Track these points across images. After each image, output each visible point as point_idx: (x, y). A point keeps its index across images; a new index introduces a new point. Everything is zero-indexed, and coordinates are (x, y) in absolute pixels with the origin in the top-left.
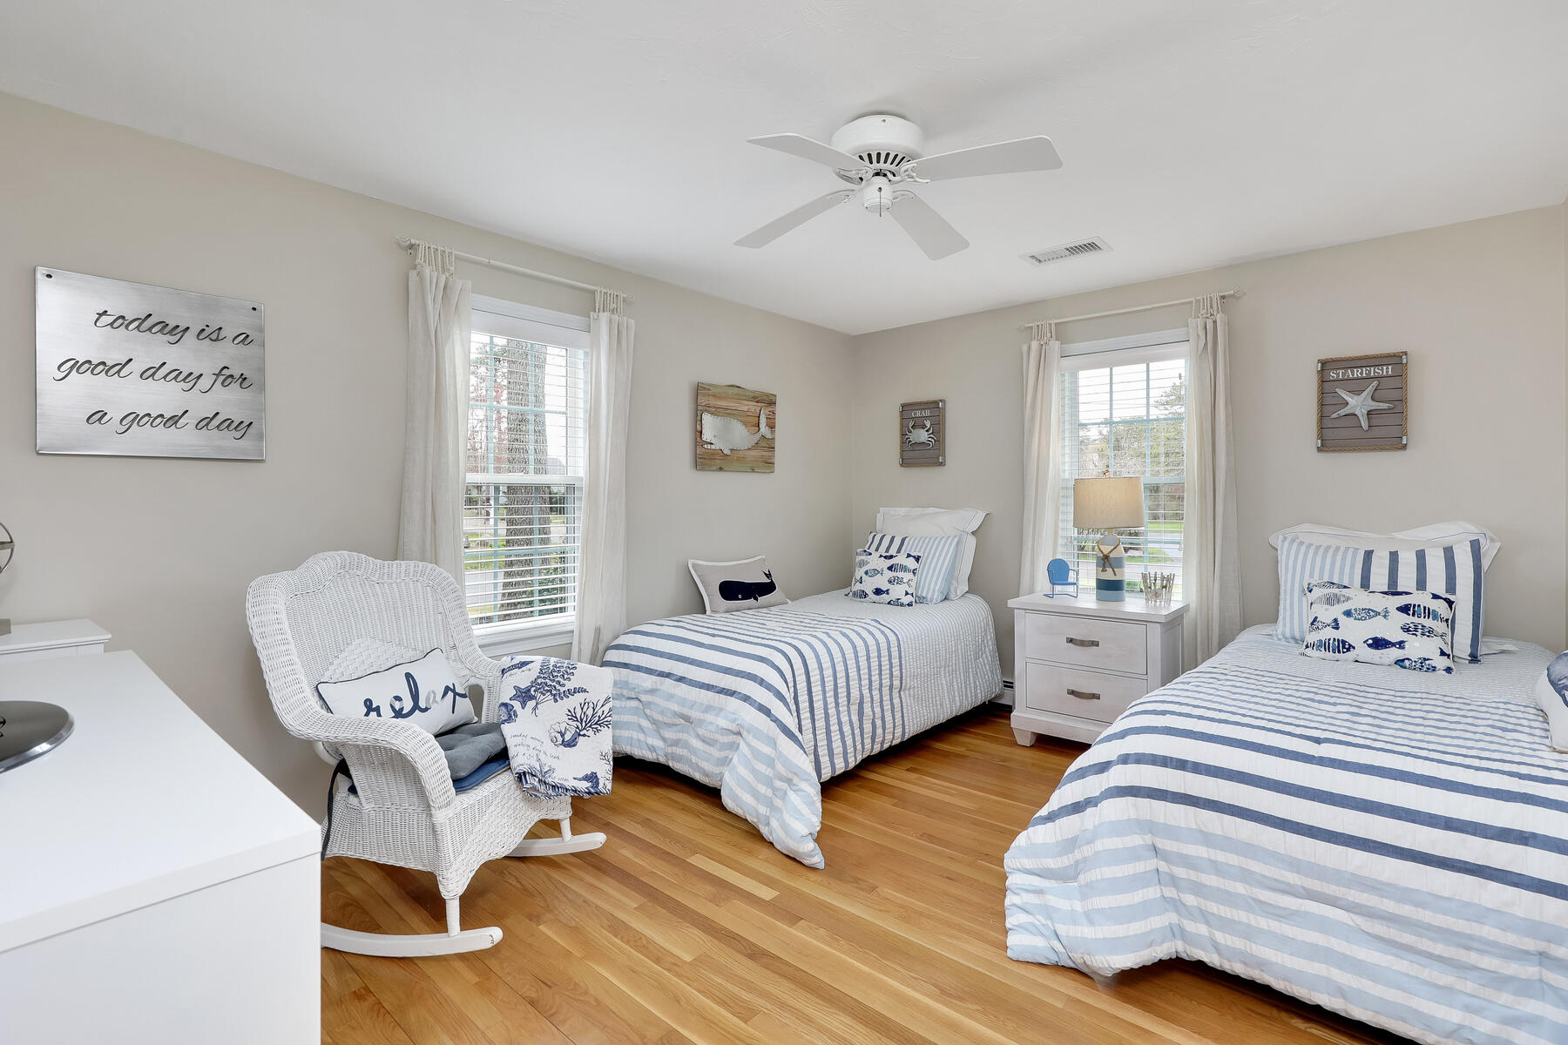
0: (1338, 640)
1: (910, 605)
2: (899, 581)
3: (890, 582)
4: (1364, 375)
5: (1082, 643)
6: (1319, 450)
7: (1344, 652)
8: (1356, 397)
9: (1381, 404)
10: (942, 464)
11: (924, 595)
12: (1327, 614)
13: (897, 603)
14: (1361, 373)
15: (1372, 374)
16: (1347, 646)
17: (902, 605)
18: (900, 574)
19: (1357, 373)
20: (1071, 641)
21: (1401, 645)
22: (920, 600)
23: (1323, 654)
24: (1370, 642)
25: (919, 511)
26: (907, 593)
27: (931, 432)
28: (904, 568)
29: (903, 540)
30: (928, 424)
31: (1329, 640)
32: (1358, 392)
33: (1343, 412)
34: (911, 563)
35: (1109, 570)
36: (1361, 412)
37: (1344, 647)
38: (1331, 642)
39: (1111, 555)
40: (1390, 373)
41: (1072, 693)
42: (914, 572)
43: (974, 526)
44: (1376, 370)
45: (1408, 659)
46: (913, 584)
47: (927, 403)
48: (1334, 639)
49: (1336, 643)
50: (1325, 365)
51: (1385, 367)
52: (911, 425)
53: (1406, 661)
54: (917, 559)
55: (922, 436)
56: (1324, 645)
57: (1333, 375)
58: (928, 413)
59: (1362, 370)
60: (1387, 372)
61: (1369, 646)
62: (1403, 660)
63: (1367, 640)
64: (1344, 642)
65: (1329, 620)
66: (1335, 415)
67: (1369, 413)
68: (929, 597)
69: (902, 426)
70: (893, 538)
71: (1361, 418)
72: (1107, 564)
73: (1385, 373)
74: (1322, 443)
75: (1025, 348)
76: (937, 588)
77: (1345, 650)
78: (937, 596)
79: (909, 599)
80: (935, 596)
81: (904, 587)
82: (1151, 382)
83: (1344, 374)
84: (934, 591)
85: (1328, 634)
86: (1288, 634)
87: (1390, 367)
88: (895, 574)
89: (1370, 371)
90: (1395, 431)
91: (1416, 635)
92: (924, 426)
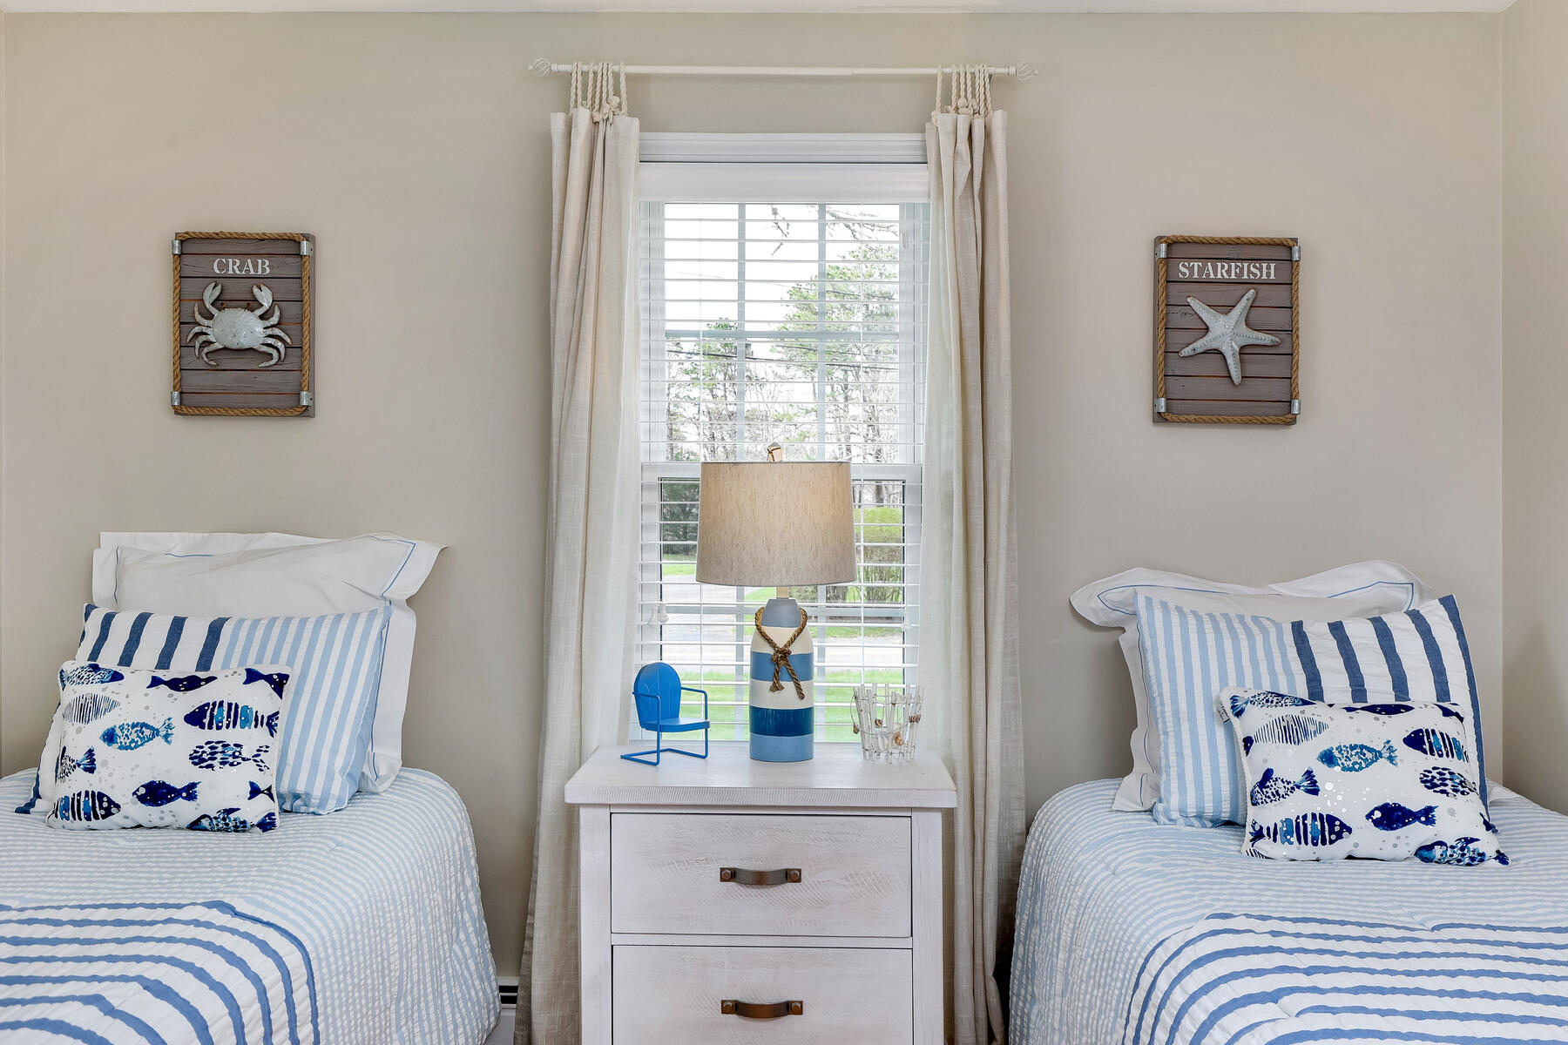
0: (1321, 816)
1: (267, 825)
2: (231, 756)
3: (197, 759)
4: (1233, 276)
5: (760, 879)
6: (1160, 418)
7: (1332, 842)
8: (1222, 318)
9: (1261, 335)
10: (306, 412)
11: (301, 788)
12: (1290, 761)
13: (227, 822)
14: (1229, 272)
15: (1245, 277)
16: (1337, 829)
17: (241, 827)
18: (230, 735)
19: (1222, 271)
20: (730, 875)
21: (1427, 815)
22: (292, 804)
23: (1295, 849)
24: (1378, 814)
25: (231, 543)
26: (255, 791)
27: (274, 320)
28: (237, 715)
29: (215, 631)
30: (265, 297)
31: (1305, 817)
32: (1226, 309)
33: (1200, 345)
34: (260, 698)
35: (788, 686)
36: (1230, 349)
37: (1331, 832)
38: (1309, 821)
39: (795, 650)
40: (1272, 277)
41: (737, 1008)
42: (271, 723)
43: (411, 581)
44: (1252, 269)
45: (1441, 843)
46: (270, 759)
47: (263, 239)
48: (1314, 816)
49: (1318, 823)
50: (1174, 248)
51: (1265, 265)
52: (210, 295)
53: (1437, 848)
54: (278, 683)
55: (246, 329)
56: (1297, 830)
57: (1183, 270)
58: (264, 267)
59: (1230, 266)
60: (1268, 274)
61: (1377, 823)
62: (1430, 848)
63: (1372, 813)
64: (1331, 820)
65: (1297, 777)
66: (1187, 351)
67: (1243, 351)
68: (317, 793)
69: (180, 299)
70: (178, 625)
71: (1230, 361)
72: (784, 670)
73: (1264, 277)
74: (1167, 406)
75: (558, 122)
76: (339, 762)
77: (1333, 837)
78: (340, 787)
79: (262, 806)
80: (335, 790)
81: (247, 773)
82: (829, 247)
83: (1201, 270)
84: (330, 776)
85: (1298, 805)
86: (1192, 810)
87: (1273, 265)
88: (213, 735)
89: (1242, 269)
90: (1277, 390)
91: (1448, 794)
92: (251, 304)
